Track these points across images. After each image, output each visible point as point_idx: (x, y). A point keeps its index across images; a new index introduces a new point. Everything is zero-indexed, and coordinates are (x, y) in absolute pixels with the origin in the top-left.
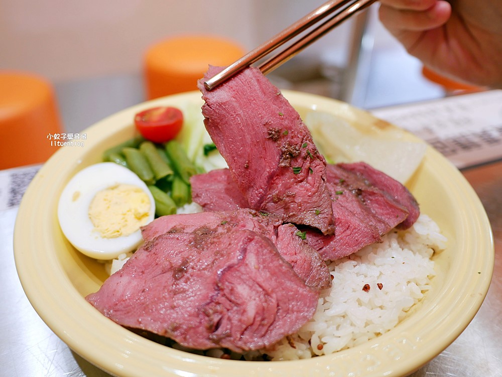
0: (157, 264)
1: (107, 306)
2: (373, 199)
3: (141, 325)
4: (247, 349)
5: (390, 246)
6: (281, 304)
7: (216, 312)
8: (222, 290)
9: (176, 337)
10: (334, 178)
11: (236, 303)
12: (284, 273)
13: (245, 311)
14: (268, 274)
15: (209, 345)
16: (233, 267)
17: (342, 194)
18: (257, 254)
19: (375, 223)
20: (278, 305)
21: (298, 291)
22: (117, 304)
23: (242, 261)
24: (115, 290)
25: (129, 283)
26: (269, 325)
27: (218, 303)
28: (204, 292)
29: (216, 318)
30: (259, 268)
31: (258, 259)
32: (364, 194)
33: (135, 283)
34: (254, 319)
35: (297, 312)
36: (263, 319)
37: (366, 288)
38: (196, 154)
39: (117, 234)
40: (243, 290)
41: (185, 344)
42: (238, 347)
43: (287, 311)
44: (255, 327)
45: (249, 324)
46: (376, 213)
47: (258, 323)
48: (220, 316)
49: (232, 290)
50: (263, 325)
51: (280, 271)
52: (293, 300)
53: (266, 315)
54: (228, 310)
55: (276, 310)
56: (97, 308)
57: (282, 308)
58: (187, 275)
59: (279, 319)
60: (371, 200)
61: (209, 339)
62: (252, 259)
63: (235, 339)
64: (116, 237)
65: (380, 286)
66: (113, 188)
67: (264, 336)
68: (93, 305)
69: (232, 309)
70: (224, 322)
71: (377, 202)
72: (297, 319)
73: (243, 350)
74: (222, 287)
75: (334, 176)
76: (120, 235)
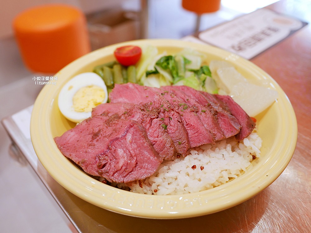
0: (88, 130)
1: (61, 144)
2: (223, 119)
3: (71, 157)
4: (114, 181)
5: (225, 148)
6: (138, 163)
7: (104, 159)
8: (111, 149)
9: (83, 166)
10: (205, 102)
11: (116, 158)
12: (145, 147)
13: (118, 163)
14: (136, 146)
15: (97, 174)
16: (118, 139)
17: (205, 112)
18: (133, 135)
19: (216, 133)
20: (137, 163)
21: (149, 158)
22: (65, 144)
23: (124, 137)
24: (67, 137)
25: (74, 135)
26: (128, 172)
27: (107, 155)
28: (103, 148)
29: (104, 163)
30: (132, 142)
31: (132, 137)
32: (218, 115)
33: (76, 136)
34: (122, 167)
35: (146, 169)
36: (126, 169)
37: (194, 167)
38: (142, 75)
39: (82, 111)
40: (120, 152)
41: (86, 171)
42: (110, 179)
43: (141, 168)
44: (121, 171)
45: (118, 169)
46: (222, 127)
47: (123, 170)
48: (106, 162)
49: (115, 150)
50: (125, 172)
51: (143, 145)
52: (146, 162)
53: (128, 167)
54: (111, 160)
55: (134, 166)
56: (57, 144)
57: (139, 165)
58: (98, 138)
59: (136, 170)
60: (221, 119)
61: (97, 171)
62: (129, 137)
63: (110, 175)
64: (81, 112)
65: (202, 168)
66: (90, 87)
67: (125, 177)
68: (56, 142)
69: (113, 160)
70: (108, 165)
71: (224, 121)
72: (145, 173)
73: (112, 181)
74: (111, 148)
75: (205, 101)
76: (83, 111)
